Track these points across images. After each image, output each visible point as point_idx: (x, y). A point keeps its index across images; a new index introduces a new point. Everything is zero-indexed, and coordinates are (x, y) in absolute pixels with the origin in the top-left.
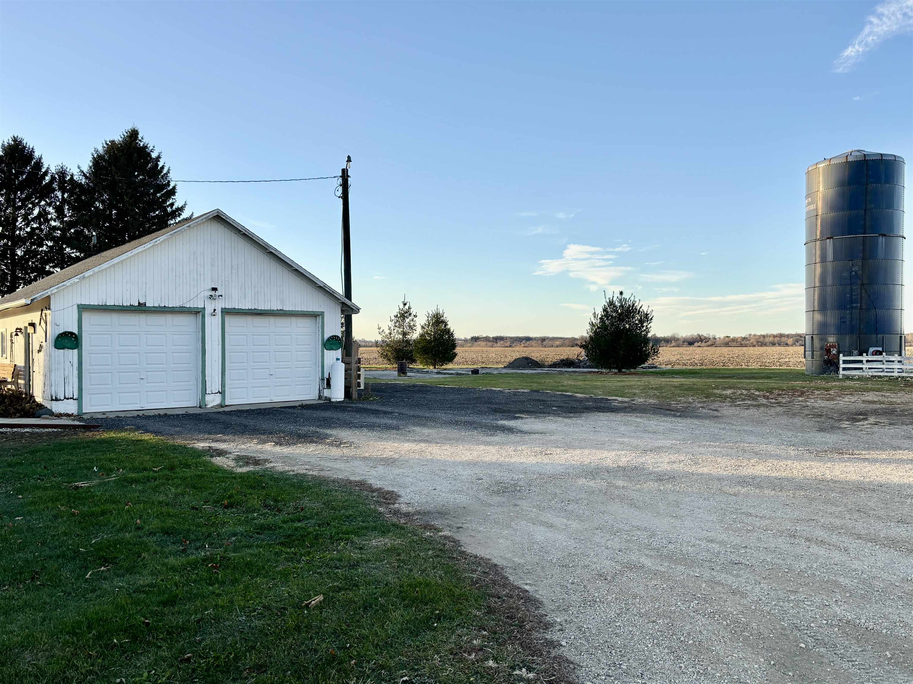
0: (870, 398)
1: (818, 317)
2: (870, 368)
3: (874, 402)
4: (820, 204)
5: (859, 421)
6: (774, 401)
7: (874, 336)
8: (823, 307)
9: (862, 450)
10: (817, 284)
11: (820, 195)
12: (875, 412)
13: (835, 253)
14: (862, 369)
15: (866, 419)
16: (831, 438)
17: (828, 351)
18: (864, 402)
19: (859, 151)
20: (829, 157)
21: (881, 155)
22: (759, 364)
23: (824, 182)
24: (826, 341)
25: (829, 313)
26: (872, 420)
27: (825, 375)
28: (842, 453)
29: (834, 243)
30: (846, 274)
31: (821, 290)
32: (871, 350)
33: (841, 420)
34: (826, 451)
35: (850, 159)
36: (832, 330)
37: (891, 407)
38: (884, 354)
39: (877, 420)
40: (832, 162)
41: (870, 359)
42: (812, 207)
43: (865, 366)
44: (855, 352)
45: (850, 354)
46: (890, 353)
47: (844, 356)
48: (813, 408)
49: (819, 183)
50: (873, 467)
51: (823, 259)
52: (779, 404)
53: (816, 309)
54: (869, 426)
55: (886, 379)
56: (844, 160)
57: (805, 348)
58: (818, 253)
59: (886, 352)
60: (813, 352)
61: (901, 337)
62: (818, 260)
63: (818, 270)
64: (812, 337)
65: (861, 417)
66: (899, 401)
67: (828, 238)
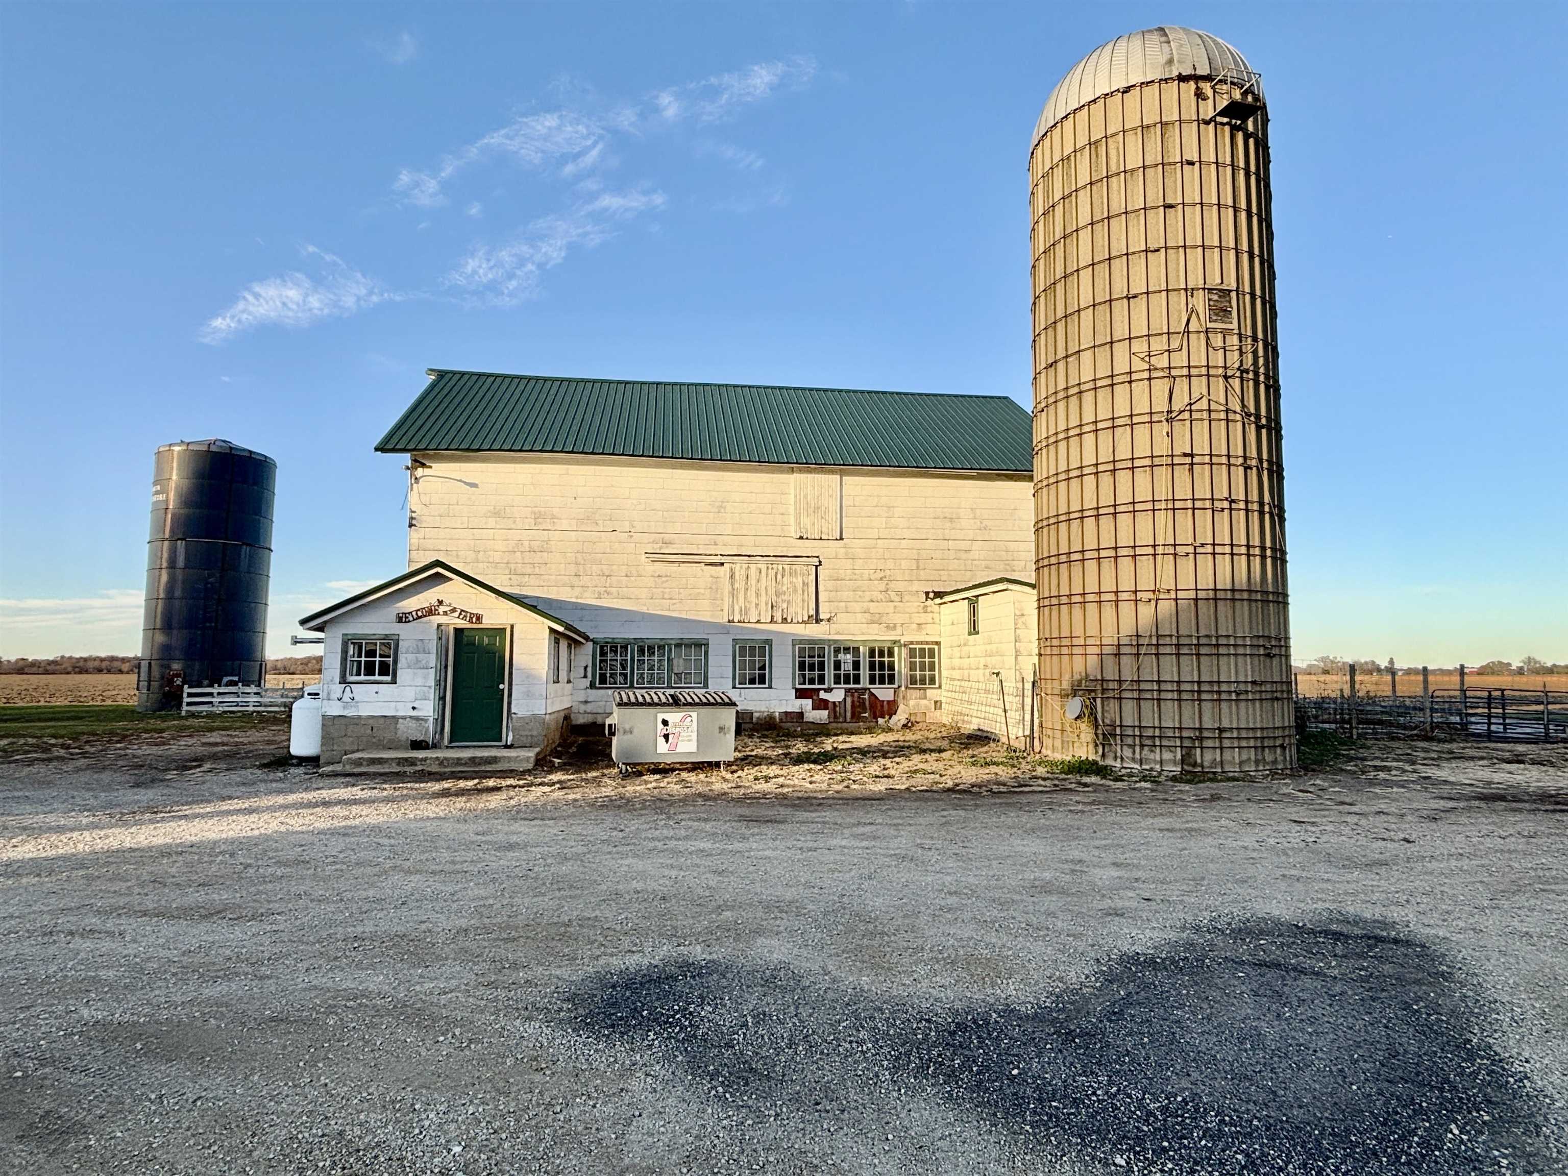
0: (212, 740)
1: (160, 638)
2: (220, 702)
3: (216, 744)
4: (172, 495)
5: (190, 769)
6: (77, 751)
7: (229, 663)
8: (168, 625)
9: (183, 805)
10: (162, 595)
11: (173, 485)
12: (214, 757)
13: (187, 559)
14: (211, 703)
15: (200, 766)
16: (145, 795)
17: (170, 682)
18: (204, 744)
19: (224, 441)
20: (187, 441)
21: (250, 452)
22: (69, 699)
23: (179, 469)
24: (169, 667)
25: (175, 632)
26: (207, 766)
27: (163, 713)
28: (156, 812)
29: (186, 545)
30: (200, 586)
31: (165, 604)
32: (225, 679)
33: (166, 770)
34: (134, 813)
35: (213, 448)
36: (177, 654)
37: (235, 749)
38: (240, 684)
39: (213, 766)
40: (191, 447)
41: (221, 691)
42: (161, 497)
43: (215, 700)
44: (206, 682)
45: (200, 685)
46: (247, 684)
47: (189, 687)
48: (134, 756)
49: (172, 468)
50: (190, 825)
51: (172, 565)
52: (84, 755)
53: (158, 626)
54: (200, 774)
55: (239, 714)
56: (205, 448)
57: (139, 677)
58: (165, 555)
59: (242, 682)
60: (149, 681)
61: (261, 665)
62: (165, 565)
63: (165, 577)
64: (150, 664)
65: (194, 764)
66: (246, 740)
67: (179, 539)
